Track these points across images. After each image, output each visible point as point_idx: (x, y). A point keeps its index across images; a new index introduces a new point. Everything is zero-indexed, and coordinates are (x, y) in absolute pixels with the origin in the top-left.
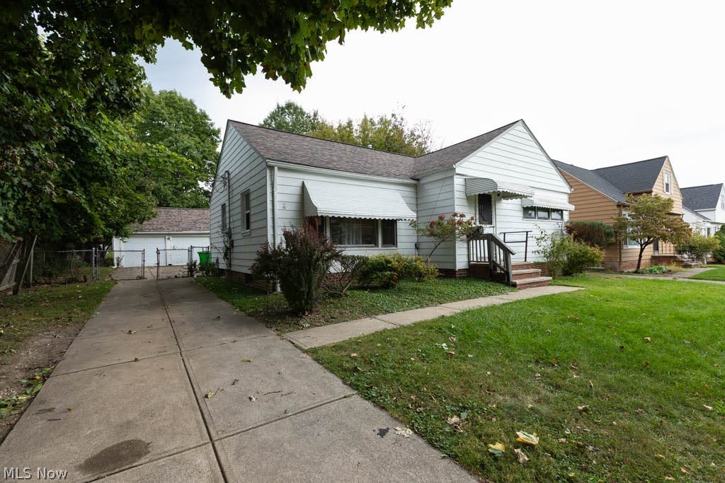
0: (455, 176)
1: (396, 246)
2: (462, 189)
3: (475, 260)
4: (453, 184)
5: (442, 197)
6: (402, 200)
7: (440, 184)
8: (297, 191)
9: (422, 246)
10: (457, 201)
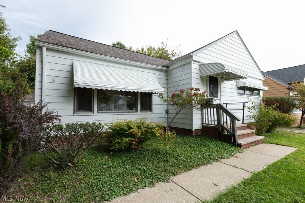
0: (192, 62)
1: (152, 112)
2: (198, 71)
3: (207, 122)
4: (191, 68)
5: (183, 77)
6: (156, 80)
7: (181, 69)
8: (68, 68)
9: (170, 111)
10: (194, 80)
